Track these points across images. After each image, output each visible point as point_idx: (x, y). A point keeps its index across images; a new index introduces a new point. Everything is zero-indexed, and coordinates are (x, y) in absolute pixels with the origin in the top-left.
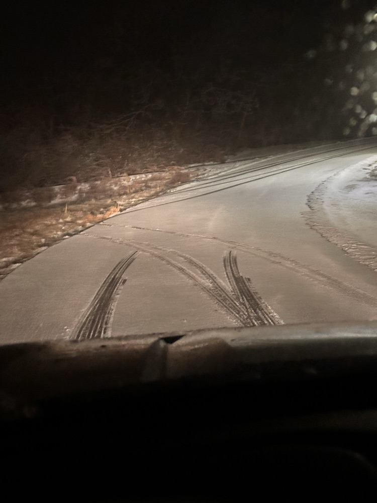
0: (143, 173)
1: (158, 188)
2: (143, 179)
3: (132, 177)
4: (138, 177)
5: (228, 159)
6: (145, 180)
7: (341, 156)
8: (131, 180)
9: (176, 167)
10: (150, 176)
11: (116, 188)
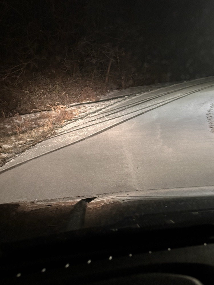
0: (32, 113)
1: (46, 127)
2: (33, 118)
3: (23, 117)
4: (28, 116)
5: (101, 98)
6: (34, 119)
7: (199, 91)
8: (22, 119)
9: (60, 107)
10: (38, 115)
11: (8, 127)
